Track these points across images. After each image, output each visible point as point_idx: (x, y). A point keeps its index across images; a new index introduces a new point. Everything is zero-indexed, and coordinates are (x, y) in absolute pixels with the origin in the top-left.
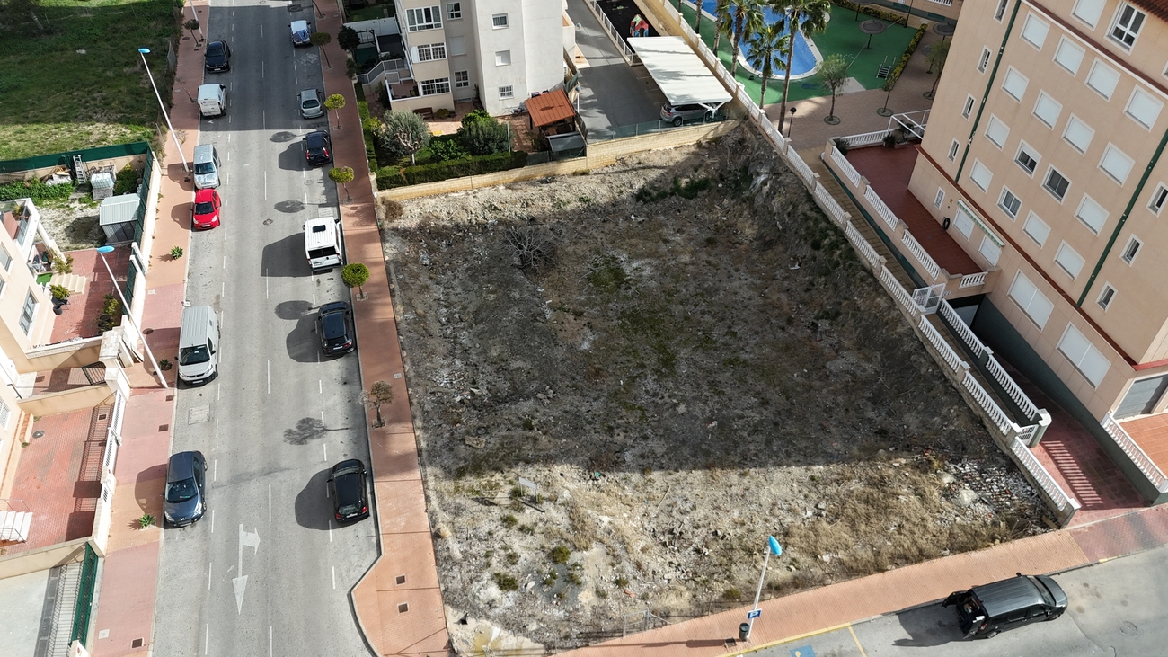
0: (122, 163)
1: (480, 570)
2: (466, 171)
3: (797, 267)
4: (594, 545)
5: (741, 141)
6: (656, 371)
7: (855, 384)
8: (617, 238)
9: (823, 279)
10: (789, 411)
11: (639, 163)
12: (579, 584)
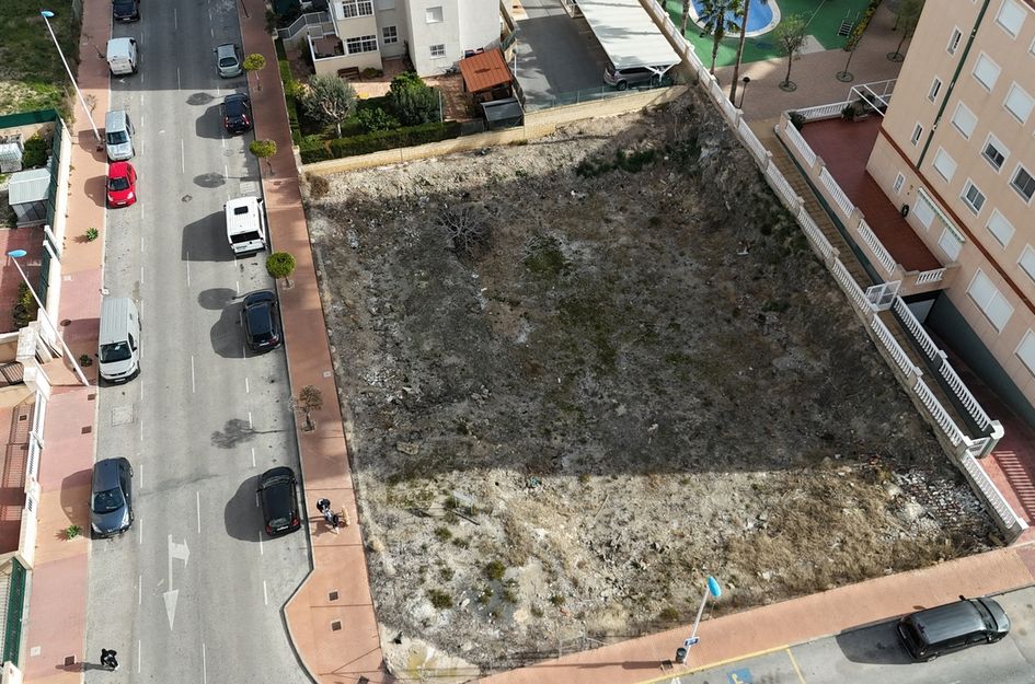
0: (29, 131)
1: (413, 587)
2: (396, 143)
3: (745, 252)
4: (530, 560)
5: (690, 109)
6: (596, 368)
7: (801, 384)
8: (555, 217)
9: (772, 267)
10: (732, 413)
11: (580, 133)
12: (514, 602)
